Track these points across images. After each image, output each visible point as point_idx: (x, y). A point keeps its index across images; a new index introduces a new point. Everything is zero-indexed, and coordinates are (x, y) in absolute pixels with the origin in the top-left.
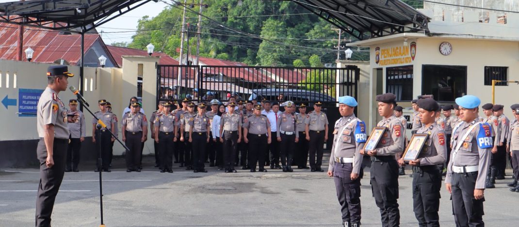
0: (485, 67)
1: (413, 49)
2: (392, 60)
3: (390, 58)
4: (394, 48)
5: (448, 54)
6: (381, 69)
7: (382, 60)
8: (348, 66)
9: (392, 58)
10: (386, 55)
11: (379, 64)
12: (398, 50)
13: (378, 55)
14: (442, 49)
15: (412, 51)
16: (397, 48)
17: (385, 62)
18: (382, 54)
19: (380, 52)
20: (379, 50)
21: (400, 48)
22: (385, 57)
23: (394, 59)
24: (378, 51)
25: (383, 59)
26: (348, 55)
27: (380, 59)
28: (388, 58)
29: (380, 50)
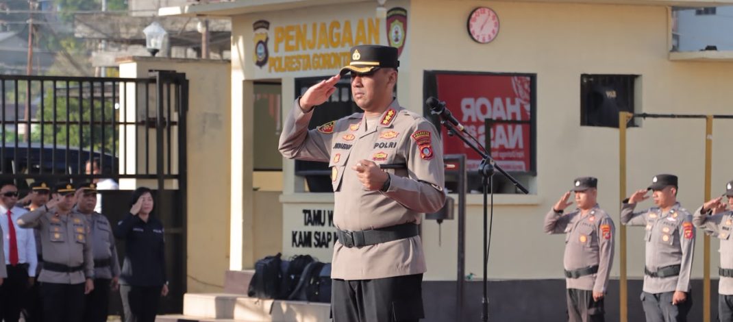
0: (583, 76)
1: (397, 26)
2: (315, 56)
3: (311, 52)
4: (324, 25)
5: (491, 41)
6: (275, 84)
7: (279, 59)
8: (162, 73)
9: (317, 51)
10: (292, 43)
11: (266, 67)
12: (341, 30)
13: (264, 44)
14: (475, 27)
15: (393, 34)
16: (336, 24)
17: (289, 65)
18: (278, 41)
19: (271, 33)
20: (267, 28)
21: (348, 24)
22: (288, 48)
23: (323, 56)
24: (262, 31)
25: (282, 53)
26: (153, 41)
27: (272, 54)
28: (301, 52)
29: (272, 27)
